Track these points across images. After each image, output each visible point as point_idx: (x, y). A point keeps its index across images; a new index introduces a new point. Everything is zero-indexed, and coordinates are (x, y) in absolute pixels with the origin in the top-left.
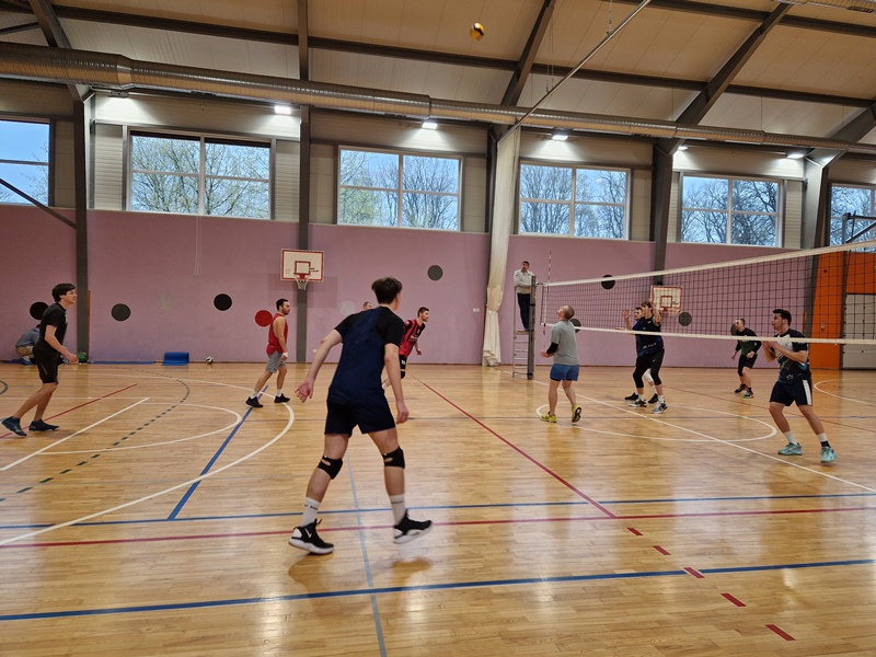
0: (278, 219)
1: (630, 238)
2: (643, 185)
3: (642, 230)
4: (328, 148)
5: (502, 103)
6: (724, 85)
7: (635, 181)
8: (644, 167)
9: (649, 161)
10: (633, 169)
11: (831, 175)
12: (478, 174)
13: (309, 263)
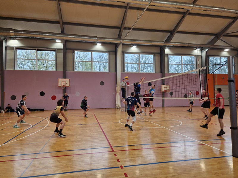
0: (58, 71)
1: (155, 72)
2: (158, 58)
3: (158, 70)
5: (118, 38)
6: (176, 31)
9: (159, 52)
11: (208, 54)
12: (113, 57)
13: (66, 82)
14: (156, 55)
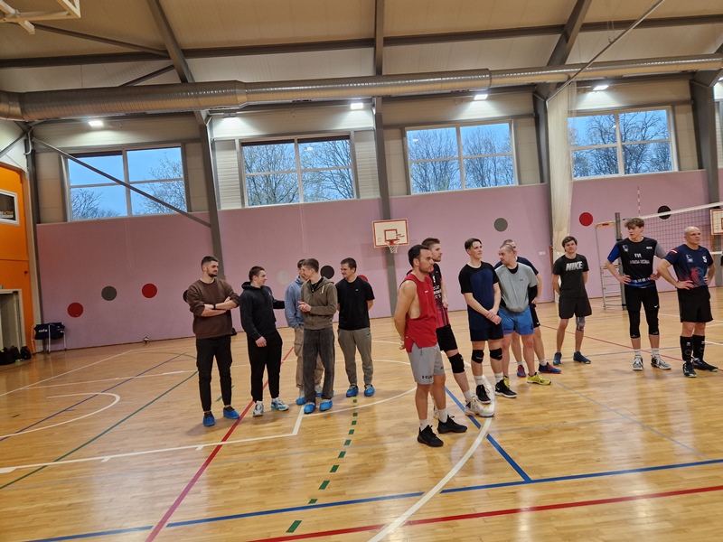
0: (362, 198)
1: (680, 169)
2: (686, 118)
3: (690, 159)
4: (396, 132)
5: (548, 65)
7: (677, 116)
8: (683, 102)
9: (687, 96)
10: (673, 105)
12: (528, 132)
13: (395, 230)
14: (676, 108)
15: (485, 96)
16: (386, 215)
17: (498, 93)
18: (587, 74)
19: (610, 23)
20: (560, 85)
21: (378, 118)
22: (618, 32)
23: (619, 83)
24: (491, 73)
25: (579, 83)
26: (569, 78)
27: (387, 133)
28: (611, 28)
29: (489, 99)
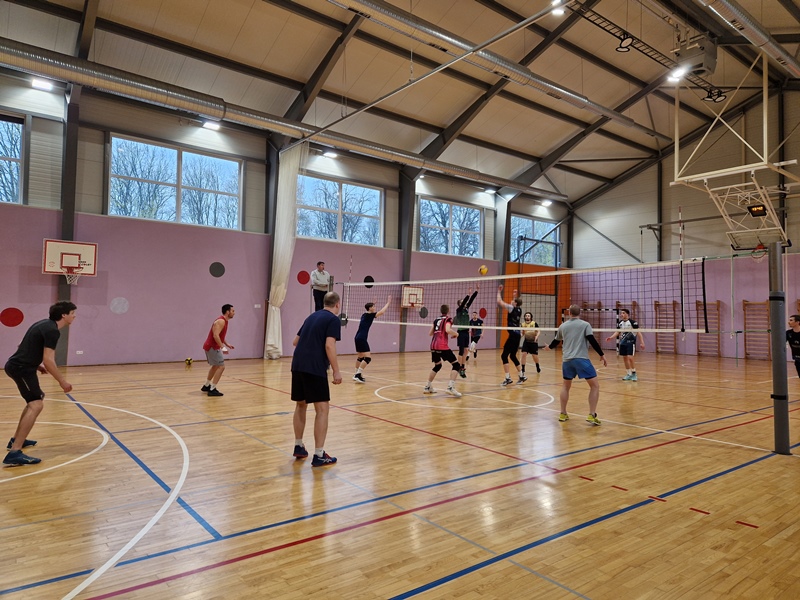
0: (32, 204)
1: (384, 245)
2: (393, 202)
3: (393, 239)
4: (98, 134)
5: (285, 117)
6: (457, 134)
7: (388, 199)
8: (393, 188)
9: (396, 184)
10: (386, 189)
11: (513, 208)
12: (258, 178)
13: (79, 255)
14: (388, 191)
15: (217, 127)
16: (67, 233)
17: (230, 128)
18: (320, 138)
19: (344, 98)
20: (294, 140)
21: (72, 110)
22: (351, 110)
23: (345, 155)
24: (226, 105)
25: (312, 145)
26: (304, 137)
27: (83, 131)
28: (344, 103)
29: (221, 131)
